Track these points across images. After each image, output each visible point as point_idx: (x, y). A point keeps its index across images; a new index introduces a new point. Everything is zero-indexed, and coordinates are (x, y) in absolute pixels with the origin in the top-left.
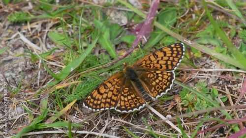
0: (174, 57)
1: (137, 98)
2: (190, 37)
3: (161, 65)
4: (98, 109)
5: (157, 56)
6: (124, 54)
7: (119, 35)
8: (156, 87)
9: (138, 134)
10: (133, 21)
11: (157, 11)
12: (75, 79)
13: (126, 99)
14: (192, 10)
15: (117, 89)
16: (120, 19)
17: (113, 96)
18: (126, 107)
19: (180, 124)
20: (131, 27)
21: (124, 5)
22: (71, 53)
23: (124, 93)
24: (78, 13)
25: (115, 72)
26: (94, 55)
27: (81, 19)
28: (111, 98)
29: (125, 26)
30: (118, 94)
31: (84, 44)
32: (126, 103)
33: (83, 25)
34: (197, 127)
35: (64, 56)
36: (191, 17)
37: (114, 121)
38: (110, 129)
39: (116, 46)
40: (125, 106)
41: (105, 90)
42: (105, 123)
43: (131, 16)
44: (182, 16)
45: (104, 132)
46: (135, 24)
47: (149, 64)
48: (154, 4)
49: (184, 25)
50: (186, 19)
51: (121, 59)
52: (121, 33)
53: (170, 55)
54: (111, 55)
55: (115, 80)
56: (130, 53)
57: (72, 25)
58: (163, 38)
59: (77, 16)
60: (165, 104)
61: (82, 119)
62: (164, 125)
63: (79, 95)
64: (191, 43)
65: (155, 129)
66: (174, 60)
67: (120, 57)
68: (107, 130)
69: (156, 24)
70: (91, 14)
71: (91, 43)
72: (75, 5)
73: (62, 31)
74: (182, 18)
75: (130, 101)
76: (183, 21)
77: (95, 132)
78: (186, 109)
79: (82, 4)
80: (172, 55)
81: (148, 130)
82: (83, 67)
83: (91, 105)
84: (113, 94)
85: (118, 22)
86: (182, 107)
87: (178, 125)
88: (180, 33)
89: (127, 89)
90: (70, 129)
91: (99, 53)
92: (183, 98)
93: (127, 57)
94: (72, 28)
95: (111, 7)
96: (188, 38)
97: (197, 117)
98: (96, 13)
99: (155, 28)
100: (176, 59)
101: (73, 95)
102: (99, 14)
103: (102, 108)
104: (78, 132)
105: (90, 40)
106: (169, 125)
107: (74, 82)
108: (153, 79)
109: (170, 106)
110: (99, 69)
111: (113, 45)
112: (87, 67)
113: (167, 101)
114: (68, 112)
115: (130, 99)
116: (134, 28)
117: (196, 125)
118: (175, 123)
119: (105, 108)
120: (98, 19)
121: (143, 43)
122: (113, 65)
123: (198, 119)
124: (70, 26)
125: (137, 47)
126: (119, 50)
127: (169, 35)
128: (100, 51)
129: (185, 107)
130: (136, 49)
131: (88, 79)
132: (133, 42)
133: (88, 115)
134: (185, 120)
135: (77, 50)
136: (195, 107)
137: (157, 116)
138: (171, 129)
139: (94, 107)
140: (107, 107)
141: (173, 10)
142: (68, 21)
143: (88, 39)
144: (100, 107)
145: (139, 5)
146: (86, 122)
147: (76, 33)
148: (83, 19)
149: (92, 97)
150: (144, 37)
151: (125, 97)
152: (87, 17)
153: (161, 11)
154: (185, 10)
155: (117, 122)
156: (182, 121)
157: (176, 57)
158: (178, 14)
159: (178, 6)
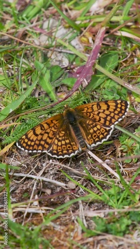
0: (115, 114)
1: (71, 144)
2: (131, 81)
3: (100, 117)
4: (31, 150)
5: (100, 107)
6: (64, 96)
7: (60, 78)
8: (93, 135)
9: (75, 179)
10: (74, 63)
11: (99, 54)
12: (13, 121)
13: (60, 144)
14: (134, 54)
15: (53, 132)
16: (61, 61)
17: (48, 138)
18: (58, 152)
19: (118, 169)
20: (72, 69)
21: (65, 47)
22: (11, 94)
23: (60, 137)
24: (18, 54)
25: (55, 114)
26: (34, 97)
27: (22, 60)
28: (45, 141)
29: (66, 68)
30: (53, 136)
31: (24, 86)
32: (59, 148)
33: (23, 66)
34: (135, 173)
35: (4, 97)
36: (133, 61)
37: (52, 164)
38: (47, 172)
39: (57, 88)
40: (57, 150)
41: (41, 131)
42: (42, 166)
43: (72, 58)
44: (124, 60)
45: (42, 175)
46: (77, 67)
47: (90, 113)
48: (96, 47)
49: (125, 69)
50: (128, 63)
51: (61, 102)
52: (62, 75)
53: (112, 110)
54: (51, 98)
55: (54, 121)
56: (70, 96)
57: (12, 65)
58: (104, 82)
59: (17, 57)
60: (104, 149)
61: (20, 161)
62: (103, 170)
63: (17, 137)
64: (132, 88)
65: (93, 174)
66: (113, 117)
67: (60, 99)
68: (44, 174)
69: (98, 67)
70: (32, 55)
71: (31, 84)
72: (16, 45)
73: (2, 71)
74: (124, 62)
75: (63, 146)
76: (125, 65)
77: (33, 175)
78: (124, 154)
79: (23, 44)
80: (114, 111)
81: (86, 174)
82: (23, 109)
83: (25, 145)
84: (48, 137)
85: (59, 64)
86: (121, 152)
87: (116, 170)
88: (121, 77)
89: (63, 132)
90: (7, 171)
91: (39, 95)
92: (123, 143)
93: (67, 100)
94: (13, 69)
95: (52, 48)
96: (129, 82)
97: (136, 163)
98: (37, 54)
99: (96, 71)
100: (116, 117)
101: (11, 137)
102: (40, 55)
103: (35, 149)
104: (15, 174)
105: (30, 81)
106: (107, 170)
107: (12, 124)
108: (92, 126)
109: (109, 151)
110: (38, 111)
111: (53, 88)
112: (26, 108)
113: (106, 146)
114: (5, 153)
115: (63, 145)
116: (75, 70)
117: (135, 171)
118: (113, 168)
119: (37, 150)
120: (38, 60)
121: (84, 86)
122: (52, 107)
123: (137, 165)
124: (10, 66)
125: (78, 90)
126: (59, 92)
127: (111, 79)
128: (40, 93)
129: (124, 152)
130: (77, 92)
131: (27, 121)
132: (73, 85)
133: (26, 157)
134: (124, 166)
135: (17, 91)
136: (135, 153)
137: (96, 160)
138: (110, 174)
139: (27, 147)
140: (40, 150)
141: (115, 54)
142: (9, 61)
143: (28, 80)
144: (33, 148)
145: (80, 48)
146: (23, 165)
147: (16, 73)
148: (24, 60)
149: (27, 137)
150: (85, 79)
151: (59, 141)
152: (28, 58)
153: (102, 54)
154: (127, 54)
155: (55, 165)
156: (121, 166)
157: (118, 114)
158: (120, 58)
159: (120, 50)
